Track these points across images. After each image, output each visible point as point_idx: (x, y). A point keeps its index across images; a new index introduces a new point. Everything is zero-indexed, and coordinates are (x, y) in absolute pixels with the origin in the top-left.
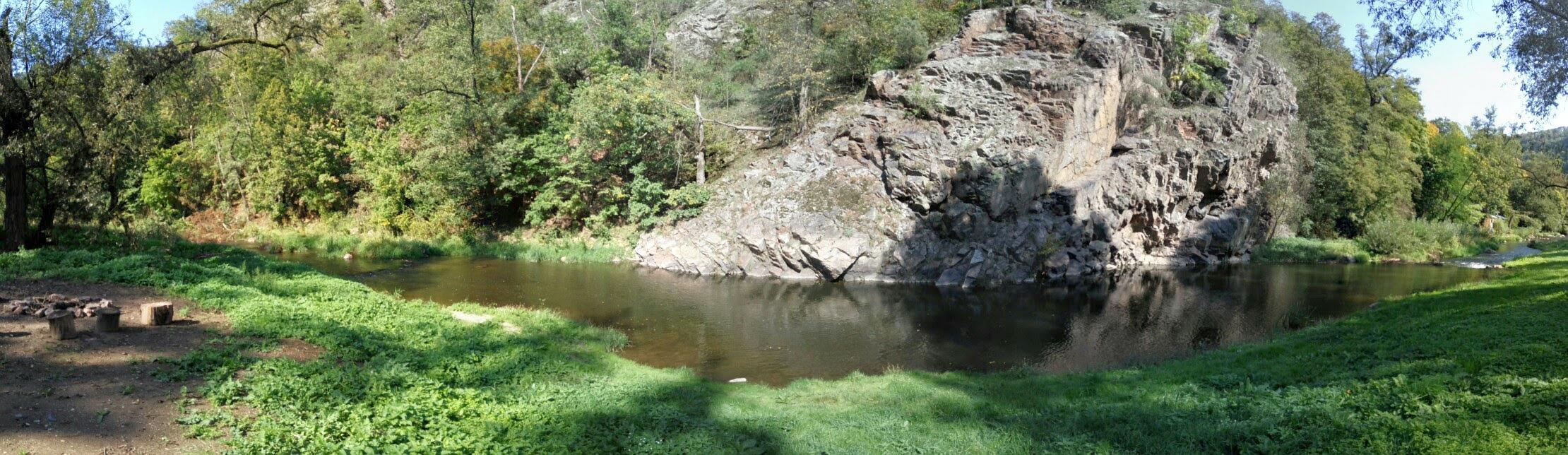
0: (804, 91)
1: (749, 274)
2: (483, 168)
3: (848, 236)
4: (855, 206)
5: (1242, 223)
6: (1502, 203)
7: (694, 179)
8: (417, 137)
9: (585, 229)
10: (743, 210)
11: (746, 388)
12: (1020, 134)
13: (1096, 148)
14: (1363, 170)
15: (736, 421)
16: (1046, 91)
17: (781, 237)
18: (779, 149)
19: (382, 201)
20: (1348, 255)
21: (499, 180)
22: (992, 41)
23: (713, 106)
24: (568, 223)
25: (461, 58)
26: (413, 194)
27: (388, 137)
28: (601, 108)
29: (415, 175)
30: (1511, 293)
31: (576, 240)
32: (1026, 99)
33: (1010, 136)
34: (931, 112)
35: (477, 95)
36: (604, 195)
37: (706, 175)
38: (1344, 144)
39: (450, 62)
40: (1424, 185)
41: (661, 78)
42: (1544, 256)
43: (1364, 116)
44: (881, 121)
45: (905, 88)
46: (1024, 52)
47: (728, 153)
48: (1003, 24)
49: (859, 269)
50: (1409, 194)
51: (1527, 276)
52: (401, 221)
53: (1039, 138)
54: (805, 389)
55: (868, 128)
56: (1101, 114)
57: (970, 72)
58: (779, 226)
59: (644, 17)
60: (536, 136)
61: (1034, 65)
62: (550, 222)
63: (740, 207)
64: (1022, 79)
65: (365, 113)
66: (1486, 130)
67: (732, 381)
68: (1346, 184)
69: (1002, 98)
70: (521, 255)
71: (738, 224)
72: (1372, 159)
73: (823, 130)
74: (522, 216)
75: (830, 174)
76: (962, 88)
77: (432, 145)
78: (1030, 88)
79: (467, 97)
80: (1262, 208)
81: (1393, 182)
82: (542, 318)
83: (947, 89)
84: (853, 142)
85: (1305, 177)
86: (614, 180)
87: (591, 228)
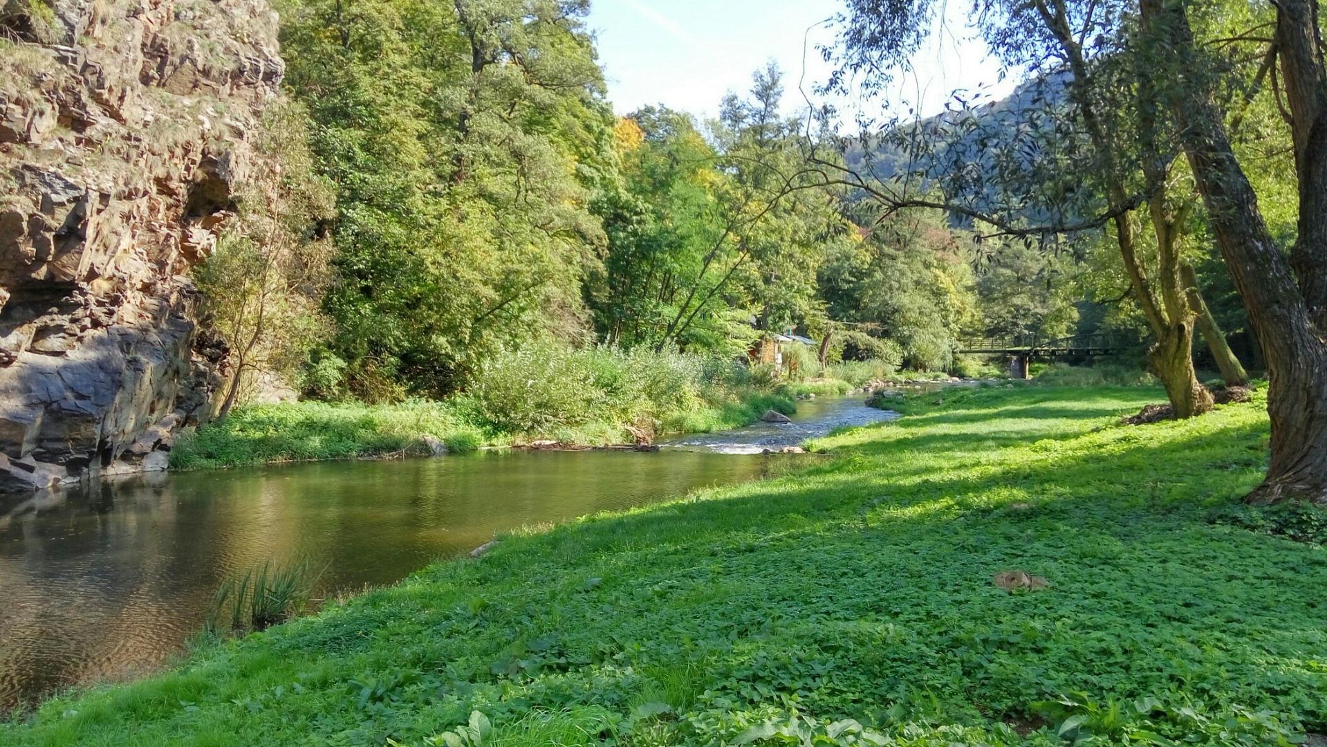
5: (137, 368)
6: (802, 305)
14: (462, 230)
20: (429, 437)
30: (819, 504)
38: (410, 167)
40: (613, 264)
42: (907, 425)
43: (457, 97)
50: (576, 287)
51: (862, 467)
66: (759, 130)
68: (420, 263)
72: (483, 203)
80: (198, 329)
81: (536, 259)
85: (311, 247)
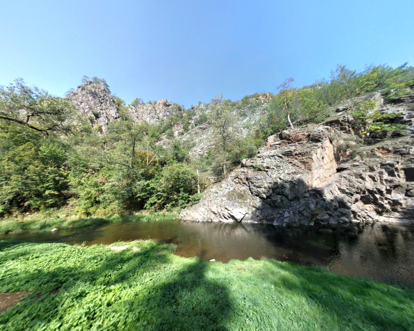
0: (225, 167)
1: (213, 221)
2: (131, 190)
3: (241, 208)
4: (243, 198)
7: (197, 192)
8: (106, 178)
9: (165, 209)
10: (211, 201)
11: (215, 263)
12: (293, 171)
13: (328, 171)
15: (213, 279)
16: (300, 155)
17: (222, 209)
18: (219, 183)
19: (83, 202)
21: (136, 193)
22: (276, 144)
23: (201, 172)
24: (159, 207)
25: (128, 155)
26: (101, 199)
27: (93, 177)
28: (171, 172)
29: (103, 192)
31: (161, 213)
32: (293, 160)
33: (289, 172)
34: (262, 168)
35: (132, 167)
36: (171, 198)
37: (200, 191)
39: (125, 156)
41: (188, 164)
44: (246, 173)
45: (253, 163)
46: (288, 145)
47: (206, 184)
48: (278, 138)
49: (246, 218)
52: (91, 210)
53: (301, 171)
54: (234, 264)
55: (243, 175)
56: (326, 157)
57: (271, 155)
58: (221, 205)
59: (183, 148)
60: (151, 180)
61: (293, 148)
62: (153, 207)
63: (210, 200)
64: (290, 154)
65: (83, 167)
67: (211, 261)
69: (284, 161)
70: (141, 219)
71: (210, 205)
73: (231, 177)
74: (144, 205)
75: (234, 189)
76: (270, 160)
77: (112, 181)
78: (293, 155)
79: (129, 167)
82: (147, 243)
83: (265, 161)
84: (240, 180)
86: (174, 193)
87: (166, 209)
